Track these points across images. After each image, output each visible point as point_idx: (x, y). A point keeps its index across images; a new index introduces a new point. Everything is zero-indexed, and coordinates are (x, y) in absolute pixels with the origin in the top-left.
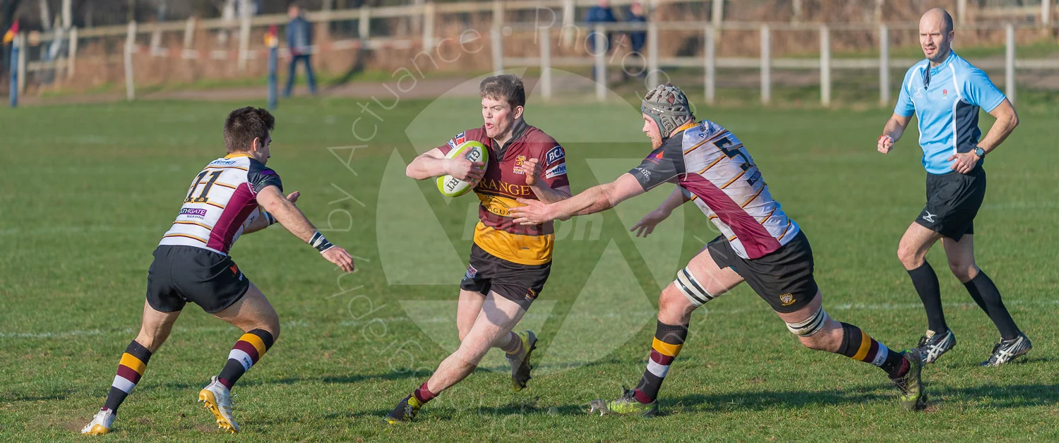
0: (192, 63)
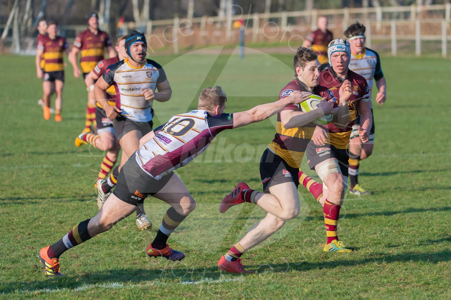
0: (205, 37)
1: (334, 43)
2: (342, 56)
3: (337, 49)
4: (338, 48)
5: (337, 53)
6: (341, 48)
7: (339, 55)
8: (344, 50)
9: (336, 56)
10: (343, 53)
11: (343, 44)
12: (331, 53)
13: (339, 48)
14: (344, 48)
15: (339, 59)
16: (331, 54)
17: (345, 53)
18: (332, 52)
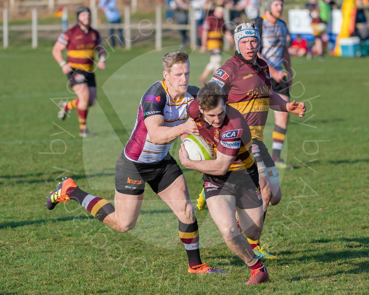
1: (241, 28)
2: (251, 42)
3: (245, 35)
4: (246, 33)
5: (246, 39)
6: (251, 33)
7: (249, 41)
8: (253, 35)
9: (245, 42)
10: (253, 39)
11: (252, 28)
12: (238, 39)
13: (248, 33)
14: (253, 33)
15: (248, 45)
16: (239, 41)
17: (255, 38)
18: (240, 38)
